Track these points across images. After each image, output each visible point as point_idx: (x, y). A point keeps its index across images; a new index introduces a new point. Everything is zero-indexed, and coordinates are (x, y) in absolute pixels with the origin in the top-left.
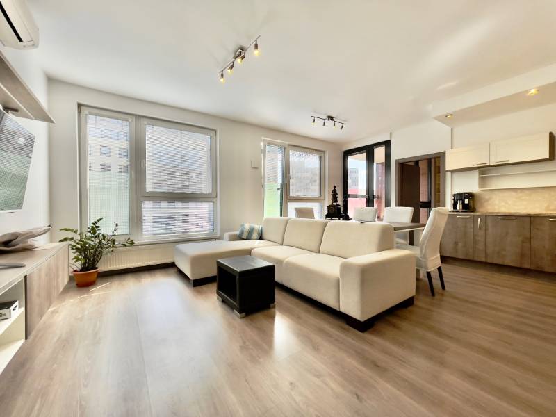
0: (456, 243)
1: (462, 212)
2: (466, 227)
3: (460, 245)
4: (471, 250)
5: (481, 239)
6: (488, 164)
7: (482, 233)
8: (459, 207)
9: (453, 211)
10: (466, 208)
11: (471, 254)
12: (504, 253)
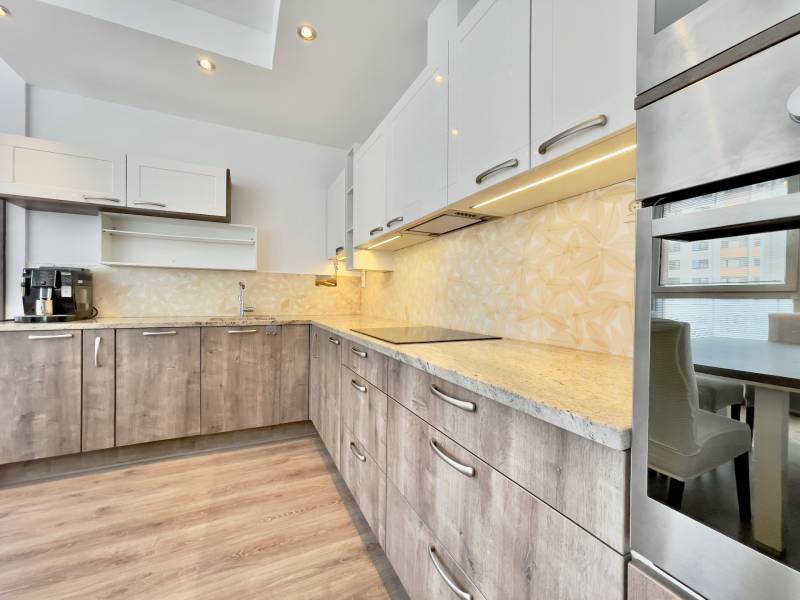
0: (27, 418)
1: (50, 320)
2: (59, 364)
3: (41, 419)
4: (75, 428)
5: (101, 391)
6: (122, 204)
7: (106, 374)
8: (44, 306)
9: (25, 320)
10: (64, 309)
11: (76, 435)
12: (153, 413)
